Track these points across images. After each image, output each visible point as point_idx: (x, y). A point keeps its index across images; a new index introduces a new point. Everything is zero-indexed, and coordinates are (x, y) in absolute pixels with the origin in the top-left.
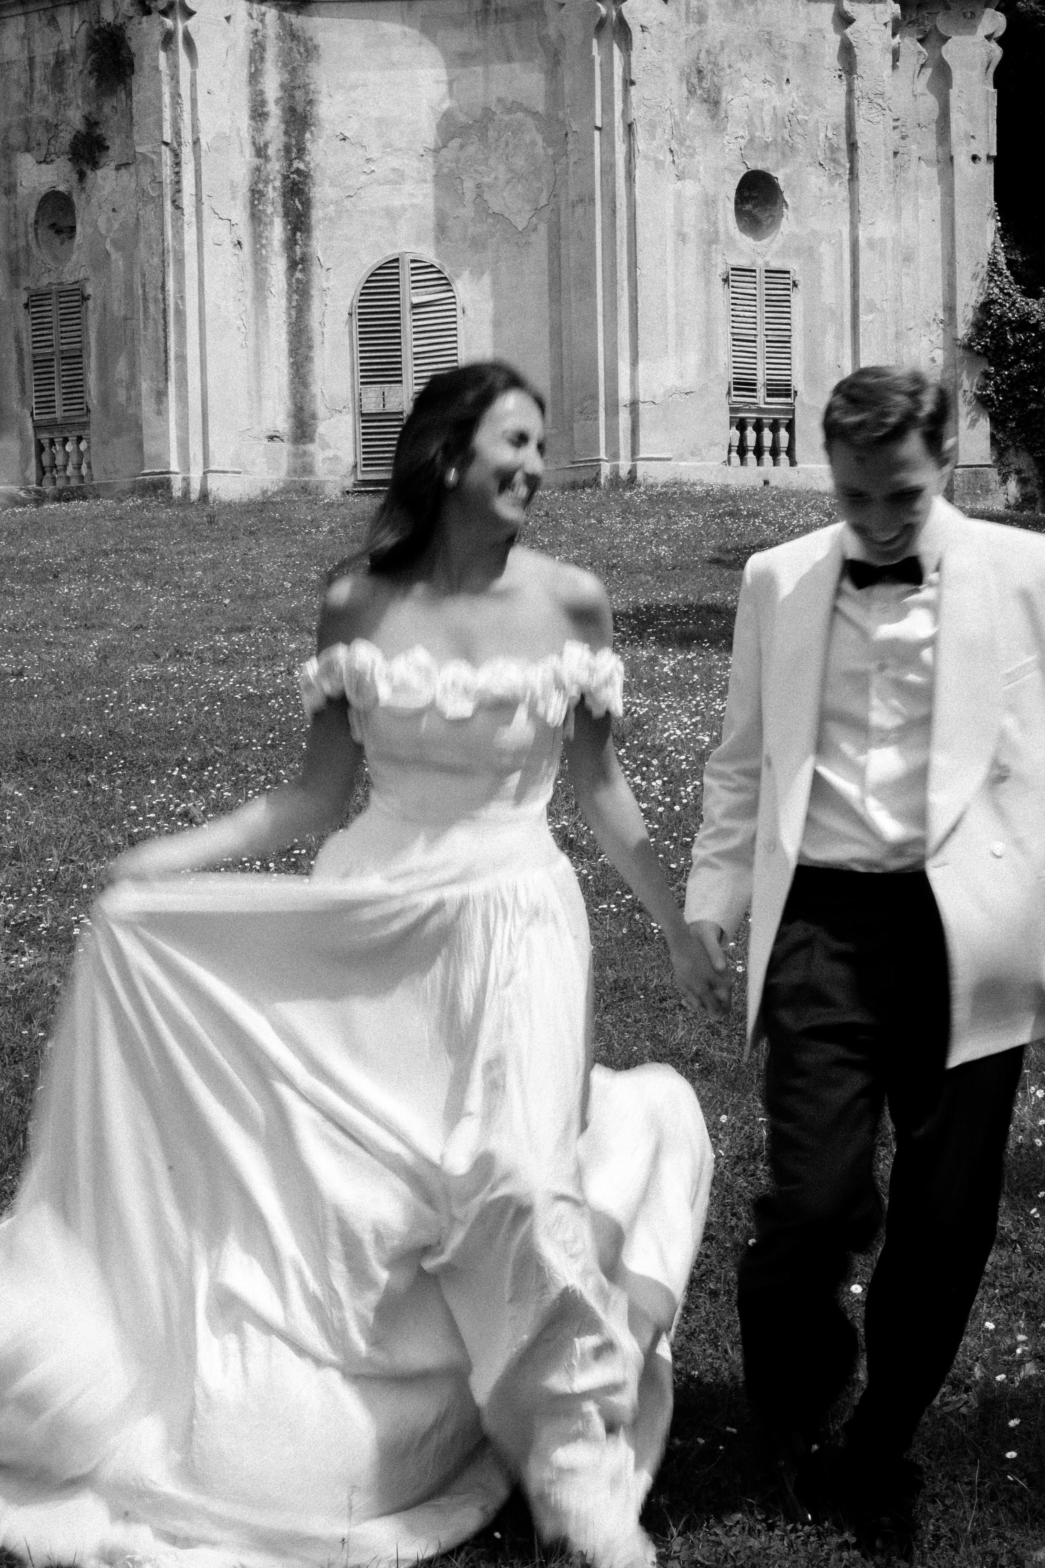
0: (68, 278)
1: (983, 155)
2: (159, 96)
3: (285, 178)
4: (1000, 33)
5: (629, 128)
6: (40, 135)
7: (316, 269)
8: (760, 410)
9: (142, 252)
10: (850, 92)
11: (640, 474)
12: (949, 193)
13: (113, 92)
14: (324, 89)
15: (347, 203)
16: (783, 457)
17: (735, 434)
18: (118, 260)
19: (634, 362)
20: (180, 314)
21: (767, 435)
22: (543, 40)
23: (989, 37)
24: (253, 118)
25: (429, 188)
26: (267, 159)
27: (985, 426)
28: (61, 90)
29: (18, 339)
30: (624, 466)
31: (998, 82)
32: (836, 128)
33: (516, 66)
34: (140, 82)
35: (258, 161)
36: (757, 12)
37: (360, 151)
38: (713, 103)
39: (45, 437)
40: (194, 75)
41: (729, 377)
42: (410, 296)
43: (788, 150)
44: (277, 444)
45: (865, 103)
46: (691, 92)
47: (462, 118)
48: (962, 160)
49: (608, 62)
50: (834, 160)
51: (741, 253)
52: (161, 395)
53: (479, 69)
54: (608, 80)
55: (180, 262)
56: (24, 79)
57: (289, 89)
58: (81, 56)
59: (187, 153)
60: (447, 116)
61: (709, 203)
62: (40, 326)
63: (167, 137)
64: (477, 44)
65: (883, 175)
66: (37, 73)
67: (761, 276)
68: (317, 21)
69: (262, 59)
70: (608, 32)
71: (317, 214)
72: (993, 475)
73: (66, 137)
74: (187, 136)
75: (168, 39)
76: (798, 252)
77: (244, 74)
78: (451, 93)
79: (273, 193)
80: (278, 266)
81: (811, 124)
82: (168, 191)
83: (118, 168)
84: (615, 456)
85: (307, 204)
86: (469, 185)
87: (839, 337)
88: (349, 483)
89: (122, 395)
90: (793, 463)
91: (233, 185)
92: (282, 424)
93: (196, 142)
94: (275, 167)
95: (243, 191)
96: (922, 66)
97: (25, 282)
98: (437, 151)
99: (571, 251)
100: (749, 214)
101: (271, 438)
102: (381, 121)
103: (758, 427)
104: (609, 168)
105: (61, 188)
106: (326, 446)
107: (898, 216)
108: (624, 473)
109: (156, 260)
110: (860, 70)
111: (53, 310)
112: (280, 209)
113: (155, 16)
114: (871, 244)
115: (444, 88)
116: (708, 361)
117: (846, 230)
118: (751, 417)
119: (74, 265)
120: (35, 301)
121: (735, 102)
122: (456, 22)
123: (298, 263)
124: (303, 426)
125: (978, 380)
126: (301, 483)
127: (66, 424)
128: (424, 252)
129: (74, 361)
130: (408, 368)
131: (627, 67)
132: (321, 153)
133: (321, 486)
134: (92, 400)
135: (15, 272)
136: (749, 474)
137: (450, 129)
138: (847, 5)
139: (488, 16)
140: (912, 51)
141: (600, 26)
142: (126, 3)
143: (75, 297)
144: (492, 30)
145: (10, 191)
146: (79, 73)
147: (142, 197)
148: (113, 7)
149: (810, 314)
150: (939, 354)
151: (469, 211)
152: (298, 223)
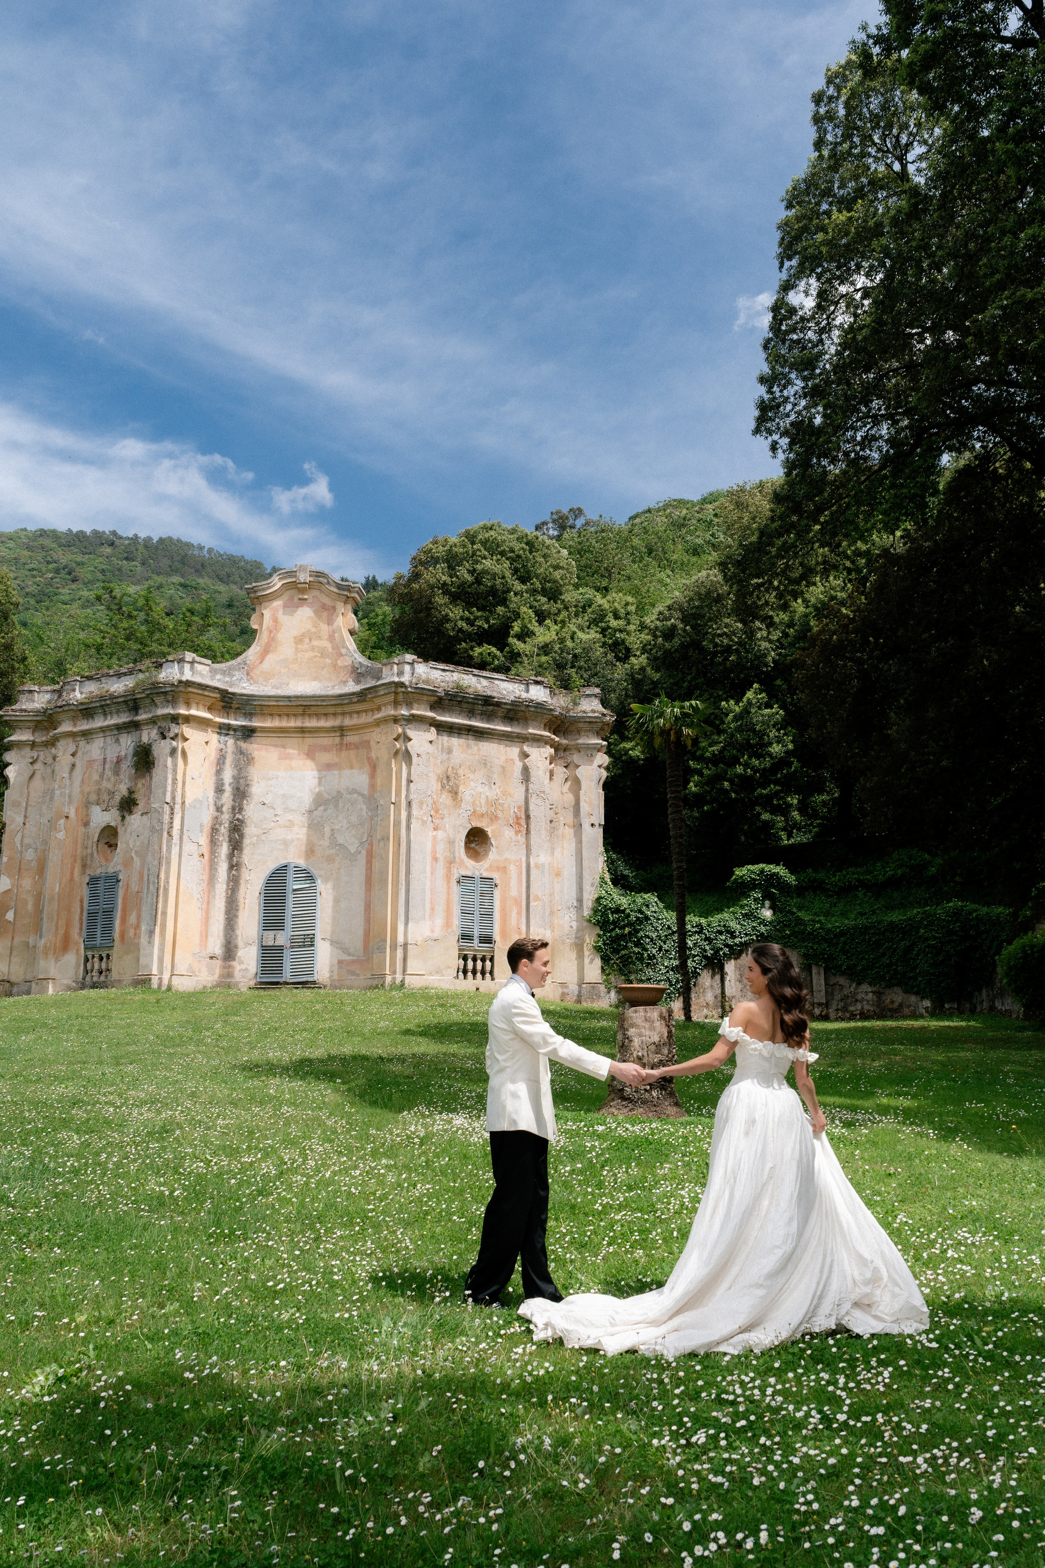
0: (111, 870)
1: (597, 824)
2: (166, 778)
3: (231, 822)
4: (606, 764)
5: (409, 804)
6: (106, 797)
7: (243, 870)
8: (476, 950)
9: (149, 858)
10: (527, 790)
11: (407, 982)
12: (579, 842)
13: (144, 776)
14: (256, 779)
15: (263, 837)
16: (488, 975)
17: (462, 962)
18: (137, 861)
19: (406, 924)
20: (166, 890)
21: (479, 964)
22: (369, 759)
23: (600, 766)
24: (216, 792)
25: (305, 830)
26: (222, 813)
27: (598, 962)
28: (118, 775)
29: (82, 901)
30: (399, 977)
31: (604, 788)
32: (519, 808)
33: (355, 771)
34: (157, 772)
35: (216, 814)
36: (479, 750)
37: (271, 811)
38: (454, 793)
39: (90, 954)
40: (185, 770)
41: (458, 932)
42: (293, 885)
43: (494, 818)
44: (214, 961)
45: (534, 796)
46: (443, 787)
47: (326, 796)
48: (586, 826)
49: (400, 771)
50: (518, 824)
51: (467, 868)
52: (151, 933)
53: (336, 772)
54: (399, 779)
55: (169, 863)
56: (100, 769)
57: (237, 779)
58: (130, 758)
59: (178, 808)
60: (319, 795)
61: (451, 842)
62: (94, 895)
63: (168, 800)
64: (336, 760)
65: (544, 832)
66: (107, 766)
67: (478, 881)
68: (255, 746)
69: (224, 763)
70: (400, 756)
71: (246, 841)
72: (602, 988)
73: (118, 798)
74: (179, 800)
75: (173, 751)
76: (498, 869)
77: (213, 770)
78: (320, 784)
79: (224, 830)
80: (223, 867)
81: (506, 806)
82: (166, 827)
83: (142, 815)
84: (394, 972)
85: (242, 836)
86: (327, 829)
87: (519, 913)
88: (252, 983)
89: (131, 933)
90: (493, 979)
91: (201, 825)
92: (218, 950)
93: (183, 803)
94: (226, 817)
95: (207, 829)
96: (566, 780)
97: (88, 872)
98: (310, 812)
99: (377, 865)
100: (473, 849)
101: (211, 958)
102: (284, 795)
103: (475, 959)
104: (397, 823)
105: (113, 824)
106: (241, 963)
107: (553, 853)
108: (398, 981)
109: (156, 862)
110: (532, 779)
111: (101, 885)
112: (227, 839)
113: (168, 740)
114: (537, 866)
115: (317, 781)
116: (448, 924)
117: (524, 859)
118: (470, 953)
119: (115, 863)
120: (93, 881)
121: (467, 792)
122: (326, 749)
123: (234, 866)
124: (230, 952)
125: (594, 938)
126: (226, 982)
127: (101, 947)
128: (302, 863)
129: (109, 913)
130: (289, 922)
131: (409, 774)
132: (251, 811)
133: (237, 984)
134: (116, 935)
135: (84, 866)
136: (469, 984)
137: (320, 801)
138: (526, 748)
139: (342, 747)
140: (561, 772)
141: (396, 753)
142: (154, 733)
143: (113, 880)
144: (344, 753)
145: (86, 824)
146: (127, 767)
147: (153, 830)
148: (148, 735)
149: (503, 900)
150: (574, 924)
151: (326, 843)
152: (236, 845)
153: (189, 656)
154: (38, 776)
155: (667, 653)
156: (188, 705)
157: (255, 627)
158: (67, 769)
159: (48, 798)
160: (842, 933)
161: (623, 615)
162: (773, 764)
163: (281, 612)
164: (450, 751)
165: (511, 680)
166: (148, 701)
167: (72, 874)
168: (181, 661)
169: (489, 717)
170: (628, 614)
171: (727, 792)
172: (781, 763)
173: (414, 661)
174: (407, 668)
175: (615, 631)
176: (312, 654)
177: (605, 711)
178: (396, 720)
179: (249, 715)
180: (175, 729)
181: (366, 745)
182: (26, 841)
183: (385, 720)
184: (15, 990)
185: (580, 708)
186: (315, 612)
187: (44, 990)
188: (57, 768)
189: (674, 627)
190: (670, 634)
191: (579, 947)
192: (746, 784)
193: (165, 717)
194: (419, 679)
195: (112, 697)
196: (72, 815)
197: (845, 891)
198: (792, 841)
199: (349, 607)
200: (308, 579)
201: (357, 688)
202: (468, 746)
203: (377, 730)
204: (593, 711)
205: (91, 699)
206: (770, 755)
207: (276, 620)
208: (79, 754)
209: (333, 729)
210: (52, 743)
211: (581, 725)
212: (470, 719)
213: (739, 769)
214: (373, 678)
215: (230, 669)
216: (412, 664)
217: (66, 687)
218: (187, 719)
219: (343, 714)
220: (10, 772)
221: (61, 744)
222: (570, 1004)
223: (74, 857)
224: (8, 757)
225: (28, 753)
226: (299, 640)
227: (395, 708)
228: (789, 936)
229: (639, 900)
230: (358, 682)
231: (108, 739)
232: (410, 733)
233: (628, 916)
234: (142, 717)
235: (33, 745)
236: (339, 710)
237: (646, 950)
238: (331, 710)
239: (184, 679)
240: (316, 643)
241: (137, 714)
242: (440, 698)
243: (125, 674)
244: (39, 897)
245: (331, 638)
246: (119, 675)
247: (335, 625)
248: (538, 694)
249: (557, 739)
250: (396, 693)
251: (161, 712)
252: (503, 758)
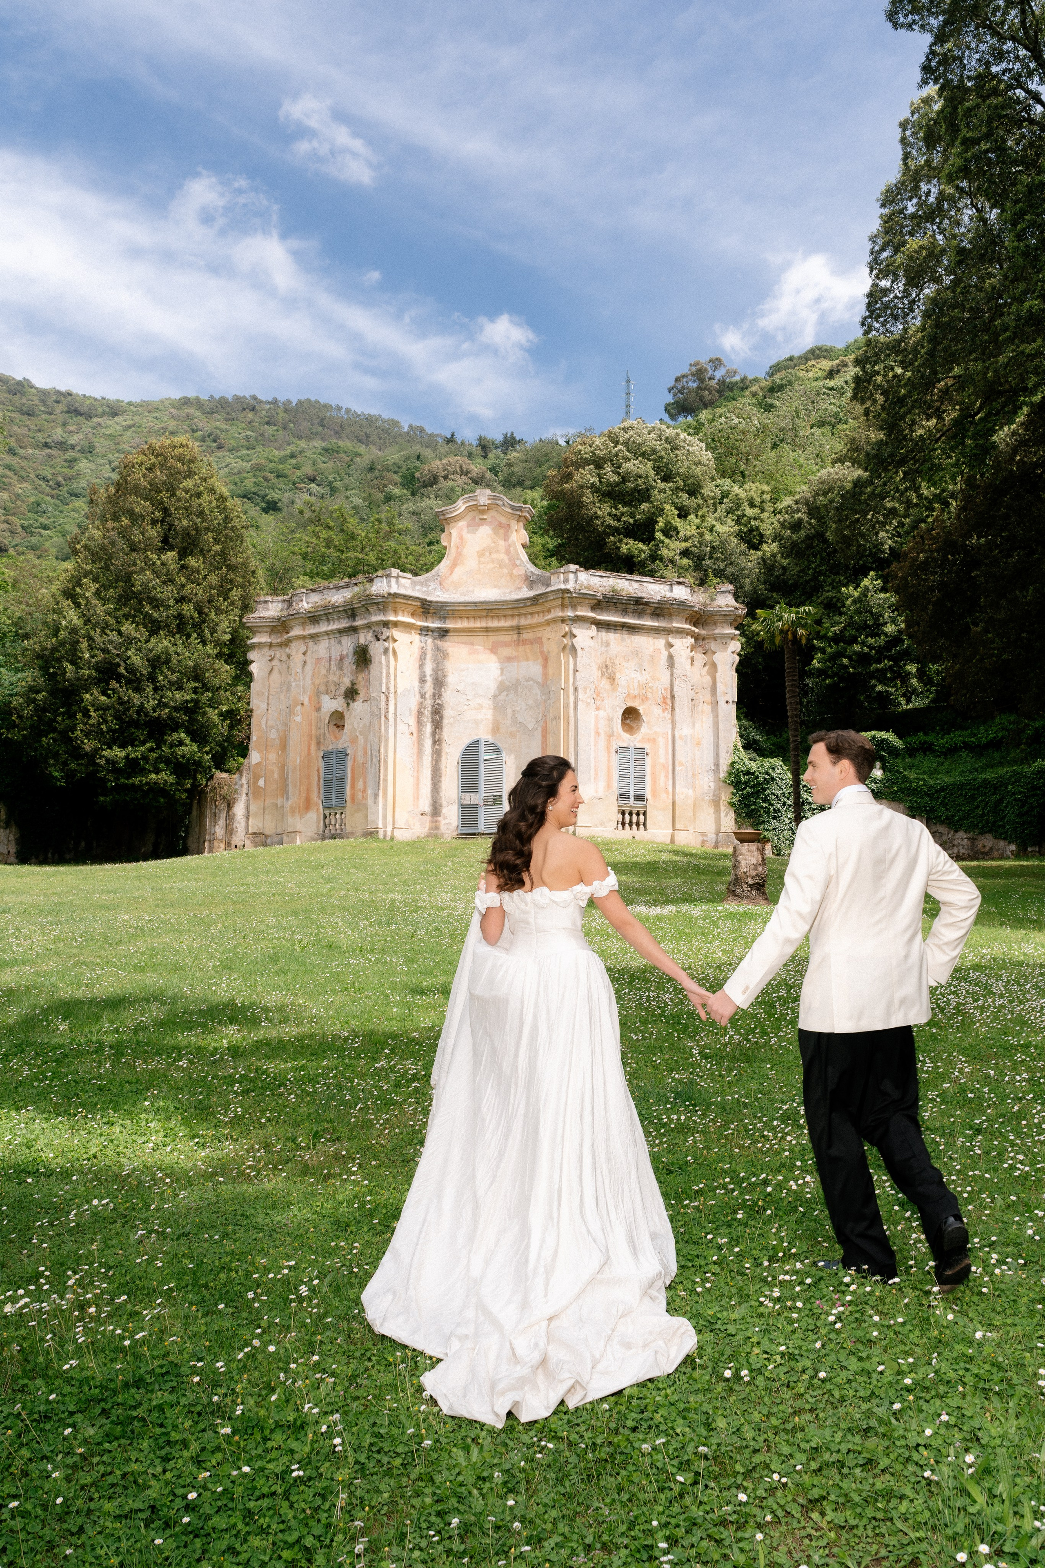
0: (340, 746)
1: (731, 701)
2: (381, 673)
3: (433, 707)
4: (738, 651)
5: (576, 689)
6: (333, 688)
7: (444, 744)
8: (631, 807)
9: (371, 736)
10: (672, 675)
12: (716, 716)
13: (363, 671)
14: (451, 671)
15: (458, 717)
16: (641, 827)
17: (621, 816)
18: (361, 740)
20: (386, 762)
21: (635, 817)
22: (542, 653)
23: (733, 652)
24: (420, 682)
25: (491, 712)
26: (425, 699)
27: (732, 815)
28: (342, 670)
29: (318, 771)
31: (737, 671)
32: (666, 689)
33: (530, 663)
34: (373, 667)
35: (421, 700)
36: (632, 642)
37: (464, 696)
38: (612, 679)
39: (327, 812)
40: (396, 665)
41: (617, 792)
42: (484, 756)
43: (645, 699)
44: (425, 817)
45: (678, 679)
46: (603, 674)
47: (508, 683)
48: (722, 703)
49: (567, 663)
50: (665, 703)
51: (624, 740)
52: (376, 796)
53: (515, 664)
54: (567, 670)
55: (387, 740)
56: (327, 665)
57: (436, 671)
58: (351, 656)
59: (391, 696)
60: (502, 683)
61: (610, 720)
62: (328, 766)
63: (384, 690)
64: (515, 654)
65: (686, 709)
66: (333, 663)
67: (632, 750)
68: (449, 644)
69: (425, 658)
70: (567, 651)
71: (445, 722)
73: (343, 689)
74: (392, 690)
75: (386, 650)
76: (649, 740)
77: (417, 665)
78: (502, 673)
79: (427, 713)
80: (428, 743)
81: (655, 688)
82: (383, 712)
83: (363, 702)
85: (441, 717)
86: (509, 711)
87: (666, 776)
88: (455, 834)
89: (360, 795)
90: (646, 829)
91: (410, 710)
92: (427, 809)
93: (396, 692)
94: (429, 702)
95: (415, 712)
96: (705, 664)
97: (322, 748)
98: (495, 697)
99: (551, 739)
100: (628, 724)
101: (422, 814)
102: (474, 684)
103: (631, 814)
104: (567, 706)
105: (340, 709)
106: (445, 818)
107: (694, 726)
109: (377, 740)
110: (676, 665)
111: (334, 760)
112: (430, 720)
113: (381, 641)
114: (681, 738)
115: (499, 671)
116: (609, 786)
117: (670, 732)
118: (627, 809)
119: (343, 741)
120: (326, 755)
121: (622, 678)
122: (506, 645)
123: (437, 742)
124: (436, 810)
125: (729, 795)
126: (434, 833)
127: (336, 807)
128: (490, 738)
129: (341, 780)
130: (482, 786)
131: (575, 664)
132: (449, 697)
133: (442, 835)
134: (348, 797)
135: (318, 743)
136: (627, 834)
137: (503, 688)
138: (671, 640)
139: (519, 643)
140: (700, 658)
141: (564, 648)
142: (370, 636)
143: (343, 755)
144: (521, 648)
145: (318, 709)
146: (349, 663)
147: (372, 714)
148: (364, 638)
149: (653, 766)
150: (712, 785)
151: (509, 722)
152: (437, 725)
153: (395, 572)
154: (276, 671)
155: (794, 544)
156: (396, 612)
157: (444, 544)
158: (300, 665)
159: (285, 688)
160: (942, 789)
161: (757, 504)
162: (886, 642)
163: (465, 530)
164: (608, 645)
165: (657, 582)
166: (363, 609)
167: (309, 749)
168: (388, 576)
169: (640, 614)
170: (763, 502)
171: (846, 667)
172: (895, 640)
173: (577, 570)
174: (571, 576)
175: (750, 519)
176: (492, 566)
177: (738, 605)
178: (563, 621)
179: (443, 618)
180: (386, 633)
181: (539, 641)
182: (270, 723)
183: (554, 621)
184: (269, 841)
185: (716, 603)
186: (494, 530)
187: (293, 841)
188: (292, 665)
189: (800, 521)
190: (796, 526)
191: (716, 803)
192: (863, 659)
193: (378, 623)
194: (581, 585)
195: (334, 607)
196: (306, 702)
197: (951, 752)
198: (910, 706)
199: (521, 524)
200: (487, 502)
201: (531, 594)
202: (623, 640)
203: (548, 629)
204: (728, 606)
205: (316, 608)
206: (886, 634)
207: (461, 538)
208: (309, 653)
209: (511, 628)
210: (286, 644)
211: (716, 618)
212: (624, 616)
213: (857, 648)
214: (543, 584)
215: (427, 580)
216: (575, 573)
217: (296, 598)
218: (396, 624)
219: (519, 615)
220: (253, 668)
221: (294, 645)
222: (709, 849)
223: (310, 736)
224: (251, 656)
225: (267, 652)
226: (481, 554)
227: (563, 610)
228: (896, 792)
229: (767, 764)
230: (531, 588)
231: (332, 641)
232: (575, 631)
233: (757, 777)
234: (359, 622)
235: (271, 646)
236: (516, 612)
237: (772, 805)
238: (510, 612)
239: (392, 591)
240: (494, 556)
241: (354, 620)
242: (599, 601)
243: (343, 587)
244: (283, 767)
245: (508, 552)
246: (338, 588)
247: (510, 541)
248: (680, 593)
249: (697, 630)
250: (563, 598)
251: (375, 618)
252: (652, 649)
